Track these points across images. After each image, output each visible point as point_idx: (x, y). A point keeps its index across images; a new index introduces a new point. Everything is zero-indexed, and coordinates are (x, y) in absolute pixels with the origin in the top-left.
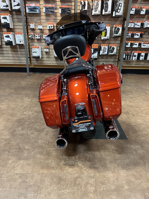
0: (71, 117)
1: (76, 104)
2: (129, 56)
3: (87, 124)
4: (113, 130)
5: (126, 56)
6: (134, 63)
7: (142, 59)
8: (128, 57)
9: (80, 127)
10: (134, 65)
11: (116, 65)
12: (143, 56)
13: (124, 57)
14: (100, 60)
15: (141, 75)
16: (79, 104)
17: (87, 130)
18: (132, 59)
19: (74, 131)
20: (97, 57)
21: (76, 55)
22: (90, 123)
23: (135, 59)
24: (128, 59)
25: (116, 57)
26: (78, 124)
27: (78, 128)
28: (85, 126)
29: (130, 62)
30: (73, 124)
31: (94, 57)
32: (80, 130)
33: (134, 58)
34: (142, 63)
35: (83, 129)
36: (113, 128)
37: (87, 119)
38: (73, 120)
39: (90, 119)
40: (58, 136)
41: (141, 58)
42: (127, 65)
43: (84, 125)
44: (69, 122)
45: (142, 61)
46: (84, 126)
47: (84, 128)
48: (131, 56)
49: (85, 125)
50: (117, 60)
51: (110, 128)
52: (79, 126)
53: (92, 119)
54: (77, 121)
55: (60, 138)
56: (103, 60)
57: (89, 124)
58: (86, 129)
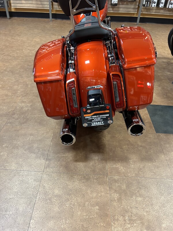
0: (81, 105)
1: (89, 87)
2: (149, 3)
3: (104, 115)
4: (138, 124)
5: (146, 3)
6: (154, 11)
7: (162, 7)
8: (147, 3)
9: (93, 120)
10: (154, 13)
11: (136, 12)
12: (163, 3)
13: (144, 4)
14: (121, 6)
15: (160, 24)
16: (93, 87)
17: (103, 124)
18: (152, 6)
19: (85, 125)
20: (117, 3)
21: (92, 7)
22: (108, 115)
23: (155, 6)
24: (148, 6)
25: (136, 4)
26: (92, 116)
27: (91, 121)
28: (101, 119)
29: (150, 9)
30: (85, 115)
31: (115, 3)
32: (93, 123)
33: (153, 5)
34: (162, 11)
35: (97, 122)
36: (138, 122)
37: (104, 109)
38: (84, 110)
39: (108, 110)
40: (64, 130)
41: (161, 5)
42: (146, 13)
43: (99, 117)
44: (78, 112)
45: (161, 9)
46: (99, 119)
47: (99, 121)
48: (151, 3)
49: (101, 117)
50: (137, 7)
51: (135, 122)
52: (92, 118)
53: (111, 109)
54: (90, 112)
55: (66, 133)
56: (124, 6)
57: (106, 116)
58: (103, 122)
